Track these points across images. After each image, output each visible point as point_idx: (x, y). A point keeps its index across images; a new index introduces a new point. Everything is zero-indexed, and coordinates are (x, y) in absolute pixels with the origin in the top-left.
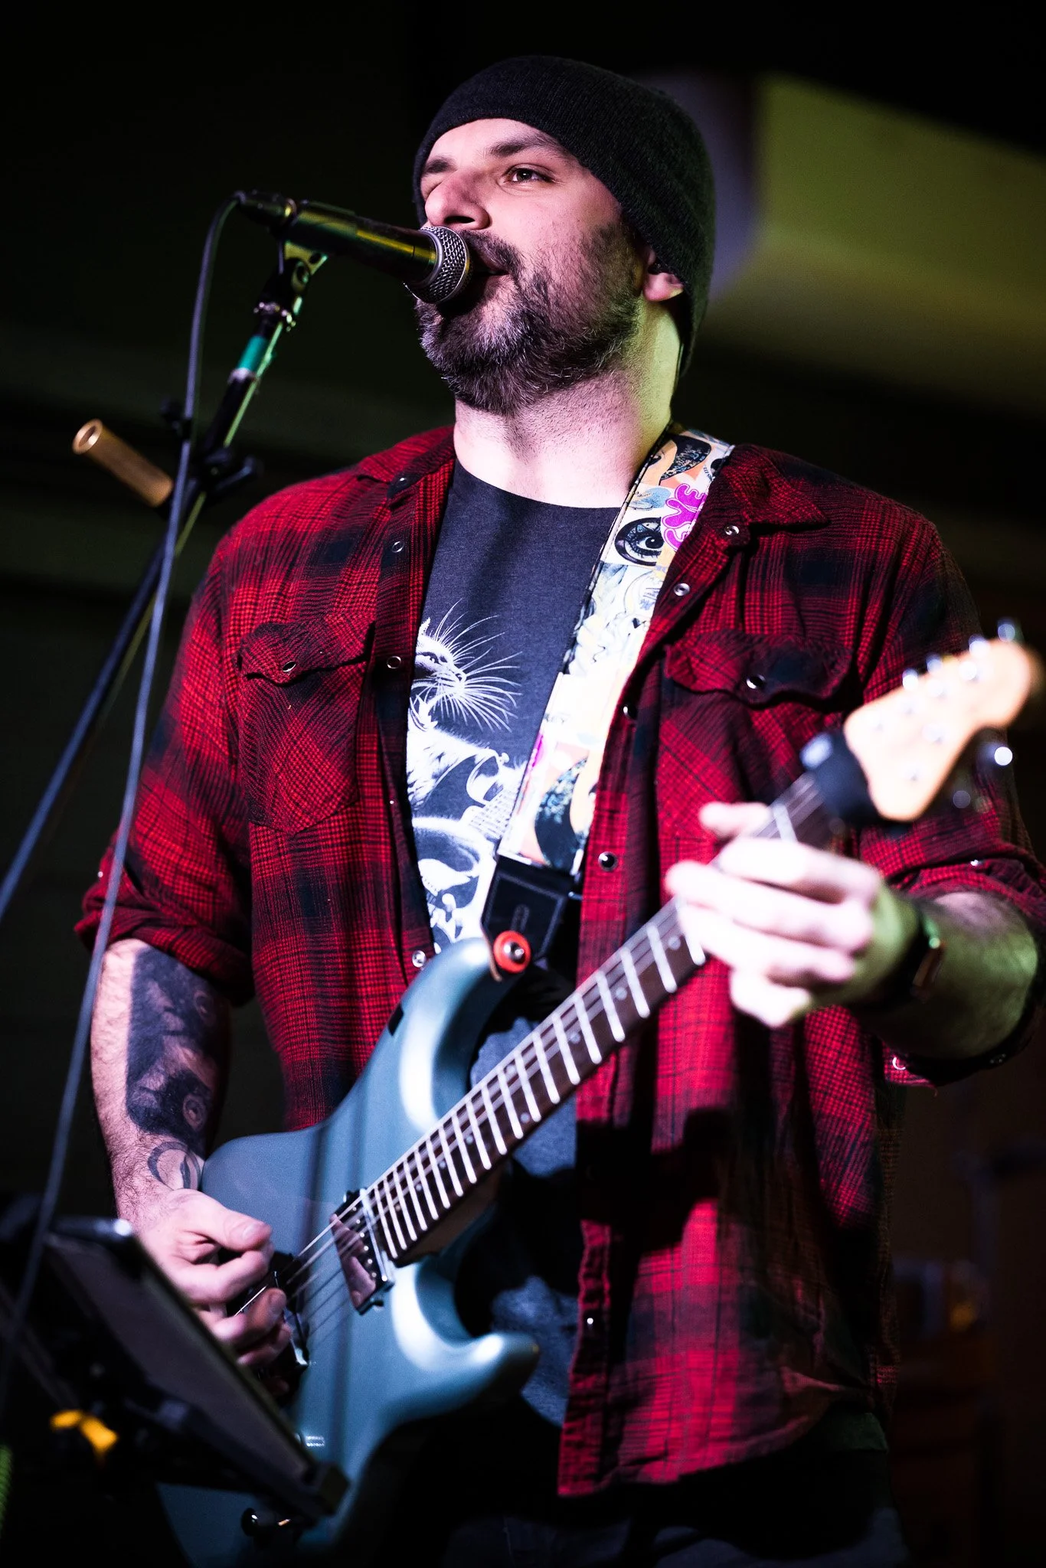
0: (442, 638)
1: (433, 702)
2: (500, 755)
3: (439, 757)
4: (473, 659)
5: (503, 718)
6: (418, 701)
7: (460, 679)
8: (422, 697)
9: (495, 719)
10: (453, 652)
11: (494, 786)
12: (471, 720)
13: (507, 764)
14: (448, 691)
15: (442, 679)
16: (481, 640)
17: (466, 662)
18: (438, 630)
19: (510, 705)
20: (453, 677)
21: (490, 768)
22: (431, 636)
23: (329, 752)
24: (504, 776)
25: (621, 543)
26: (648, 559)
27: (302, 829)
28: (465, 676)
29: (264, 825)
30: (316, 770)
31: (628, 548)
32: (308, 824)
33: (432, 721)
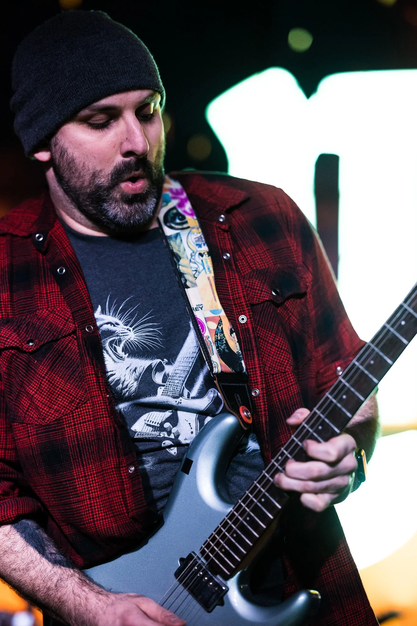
0: (111, 314)
1: (122, 345)
2: (163, 360)
3: (135, 370)
4: (131, 320)
5: (158, 342)
6: (114, 347)
7: (130, 331)
8: (116, 344)
9: (155, 344)
10: (120, 319)
11: (165, 375)
12: (144, 348)
13: (167, 364)
14: (127, 338)
15: (121, 333)
16: (131, 310)
17: (129, 322)
18: (107, 309)
19: (159, 335)
20: (126, 331)
21: (160, 368)
22: (106, 314)
23: (68, 379)
24: (169, 369)
25: (168, 224)
26: (185, 226)
27: (54, 419)
28: (131, 329)
29: (16, 423)
30: (62, 390)
31: (173, 225)
32: (57, 417)
33: (125, 354)
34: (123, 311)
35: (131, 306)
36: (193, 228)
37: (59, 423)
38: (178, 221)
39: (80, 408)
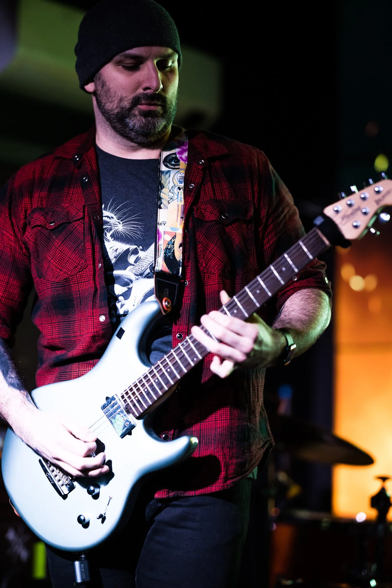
0: (110, 211)
1: (111, 232)
2: (139, 247)
3: (116, 250)
4: (123, 217)
5: (138, 234)
6: (106, 232)
7: (120, 223)
8: (107, 231)
9: (135, 235)
10: (115, 215)
11: (138, 258)
12: (126, 237)
13: (141, 250)
14: (116, 228)
15: (113, 224)
16: (125, 210)
17: (121, 218)
18: (108, 208)
19: (140, 230)
20: (117, 223)
21: (135, 252)
22: (106, 210)
23: (74, 251)
24: (141, 254)
25: (165, 163)
26: (177, 167)
27: (63, 279)
28: (121, 222)
29: (42, 278)
30: (69, 258)
31: (168, 165)
32: (66, 277)
33: (112, 238)
34: (119, 210)
35: (126, 207)
36: (181, 170)
37: (67, 281)
38: (173, 163)
39: (81, 272)
